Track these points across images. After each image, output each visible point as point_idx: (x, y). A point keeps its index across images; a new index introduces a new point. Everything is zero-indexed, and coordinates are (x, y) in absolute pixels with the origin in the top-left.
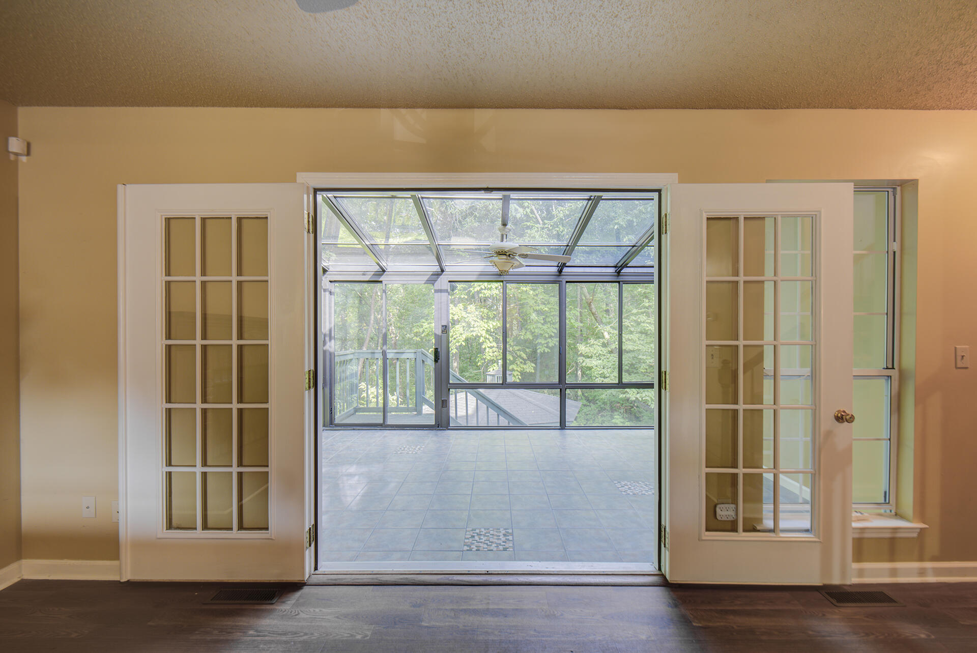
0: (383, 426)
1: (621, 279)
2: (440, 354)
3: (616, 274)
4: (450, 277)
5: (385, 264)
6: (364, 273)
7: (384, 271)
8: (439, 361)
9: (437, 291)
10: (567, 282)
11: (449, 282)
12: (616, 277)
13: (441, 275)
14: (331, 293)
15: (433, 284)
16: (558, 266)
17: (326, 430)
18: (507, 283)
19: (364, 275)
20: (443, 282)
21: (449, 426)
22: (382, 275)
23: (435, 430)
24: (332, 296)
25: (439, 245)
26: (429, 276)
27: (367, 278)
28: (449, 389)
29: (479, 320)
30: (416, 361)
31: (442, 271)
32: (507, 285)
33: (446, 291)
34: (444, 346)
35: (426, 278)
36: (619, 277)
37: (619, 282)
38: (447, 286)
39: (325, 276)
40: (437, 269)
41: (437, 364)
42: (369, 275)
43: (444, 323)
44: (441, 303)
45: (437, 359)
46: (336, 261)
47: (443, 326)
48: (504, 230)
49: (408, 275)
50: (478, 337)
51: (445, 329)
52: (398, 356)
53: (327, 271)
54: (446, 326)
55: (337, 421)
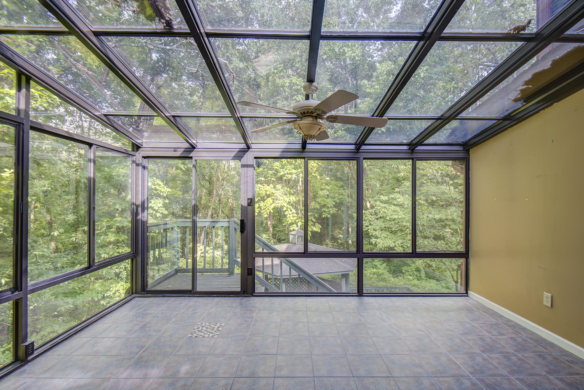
0: (192, 293)
1: (415, 156)
2: (246, 225)
3: (410, 151)
4: (255, 153)
5: (194, 142)
6: (175, 149)
7: (194, 148)
8: (245, 231)
9: (243, 166)
10: (364, 159)
11: (255, 158)
12: (410, 154)
13: (247, 152)
14: (144, 167)
15: (240, 160)
16: (355, 144)
17: (138, 297)
18: (308, 159)
19: (175, 151)
20: (249, 158)
21: (254, 293)
22: (192, 151)
23: (241, 296)
24: (146, 171)
25: (241, 117)
26: (235, 153)
27: (178, 154)
28: (254, 258)
29: (283, 195)
30: (229, 229)
31: (249, 148)
32: (309, 161)
33: (252, 166)
34: (250, 217)
35: (233, 154)
36: (413, 154)
37: (412, 159)
38: (253, 162)
39: (139, 152)
40: (243, 146)
41: (243, 234)
42: (179, 151)
43: (250, 196)
44: (247, 177)
45: (242, 230)
46: (148, 138)
47: (248, 199)
48: (310, 88)
49: (216, 151)
50: (282, 207)
51: (251, 202)
52: (213, 224)
53: (141, 147)
54: (252, 199)
55: (149, 288)
